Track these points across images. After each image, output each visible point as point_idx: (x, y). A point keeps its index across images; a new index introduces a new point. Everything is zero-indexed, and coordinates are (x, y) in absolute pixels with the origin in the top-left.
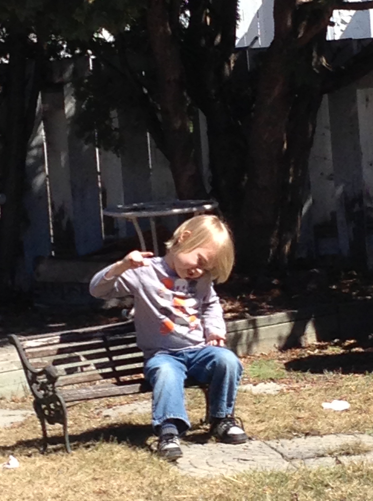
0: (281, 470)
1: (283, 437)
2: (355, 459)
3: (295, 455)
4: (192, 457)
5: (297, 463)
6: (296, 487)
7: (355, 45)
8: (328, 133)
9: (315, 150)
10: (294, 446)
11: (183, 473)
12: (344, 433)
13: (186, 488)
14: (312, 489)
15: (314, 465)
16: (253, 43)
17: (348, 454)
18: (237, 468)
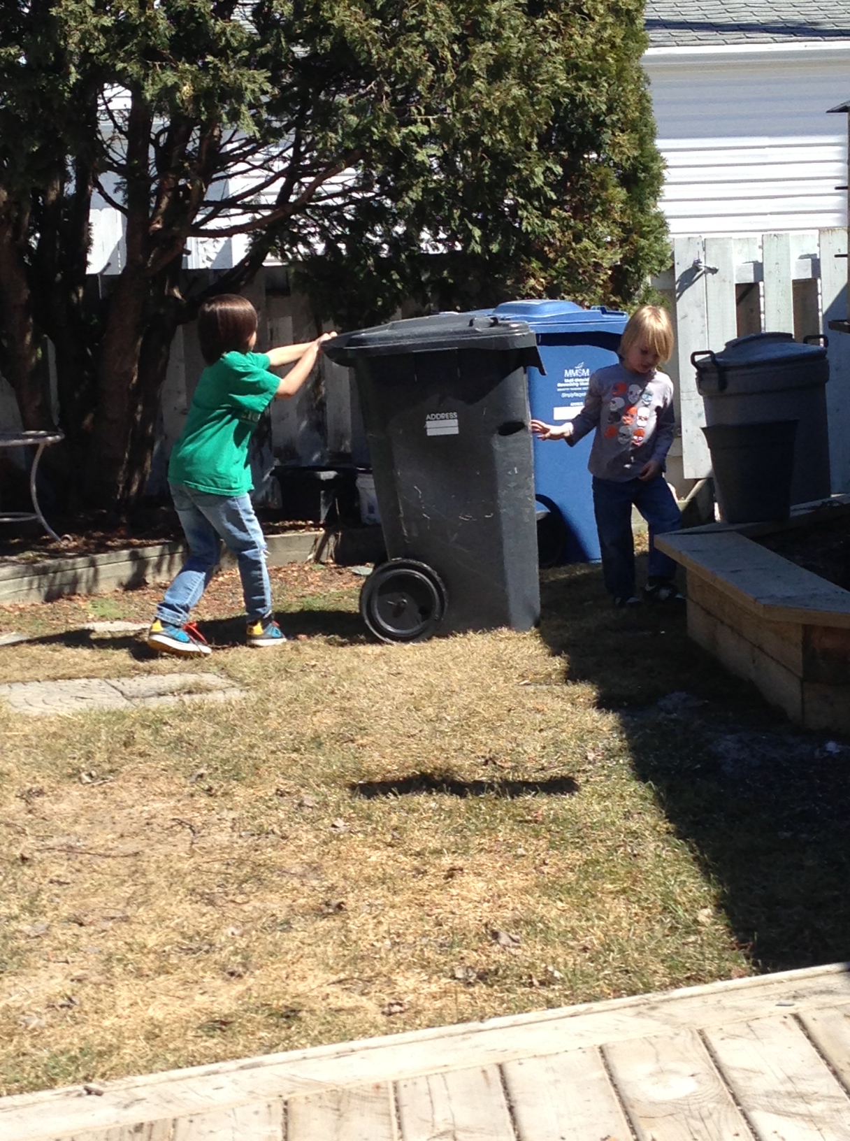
0: (120, 707)
1: (124, 676)
2: (197, 698)
3: (135, 694)
4: (28, 695)
5: (137, 701)
6: (133, 725)
7: (211, 277)
8: (182, 367)
9: (167, 384)
10: (134, 685)
11: (17, 711)
12: (188, 672)
13: (18, 725)
14: (150, 726)
15: (154, 703)
16: (105, 269)
17: (190, 692)
18: (74, 706)
